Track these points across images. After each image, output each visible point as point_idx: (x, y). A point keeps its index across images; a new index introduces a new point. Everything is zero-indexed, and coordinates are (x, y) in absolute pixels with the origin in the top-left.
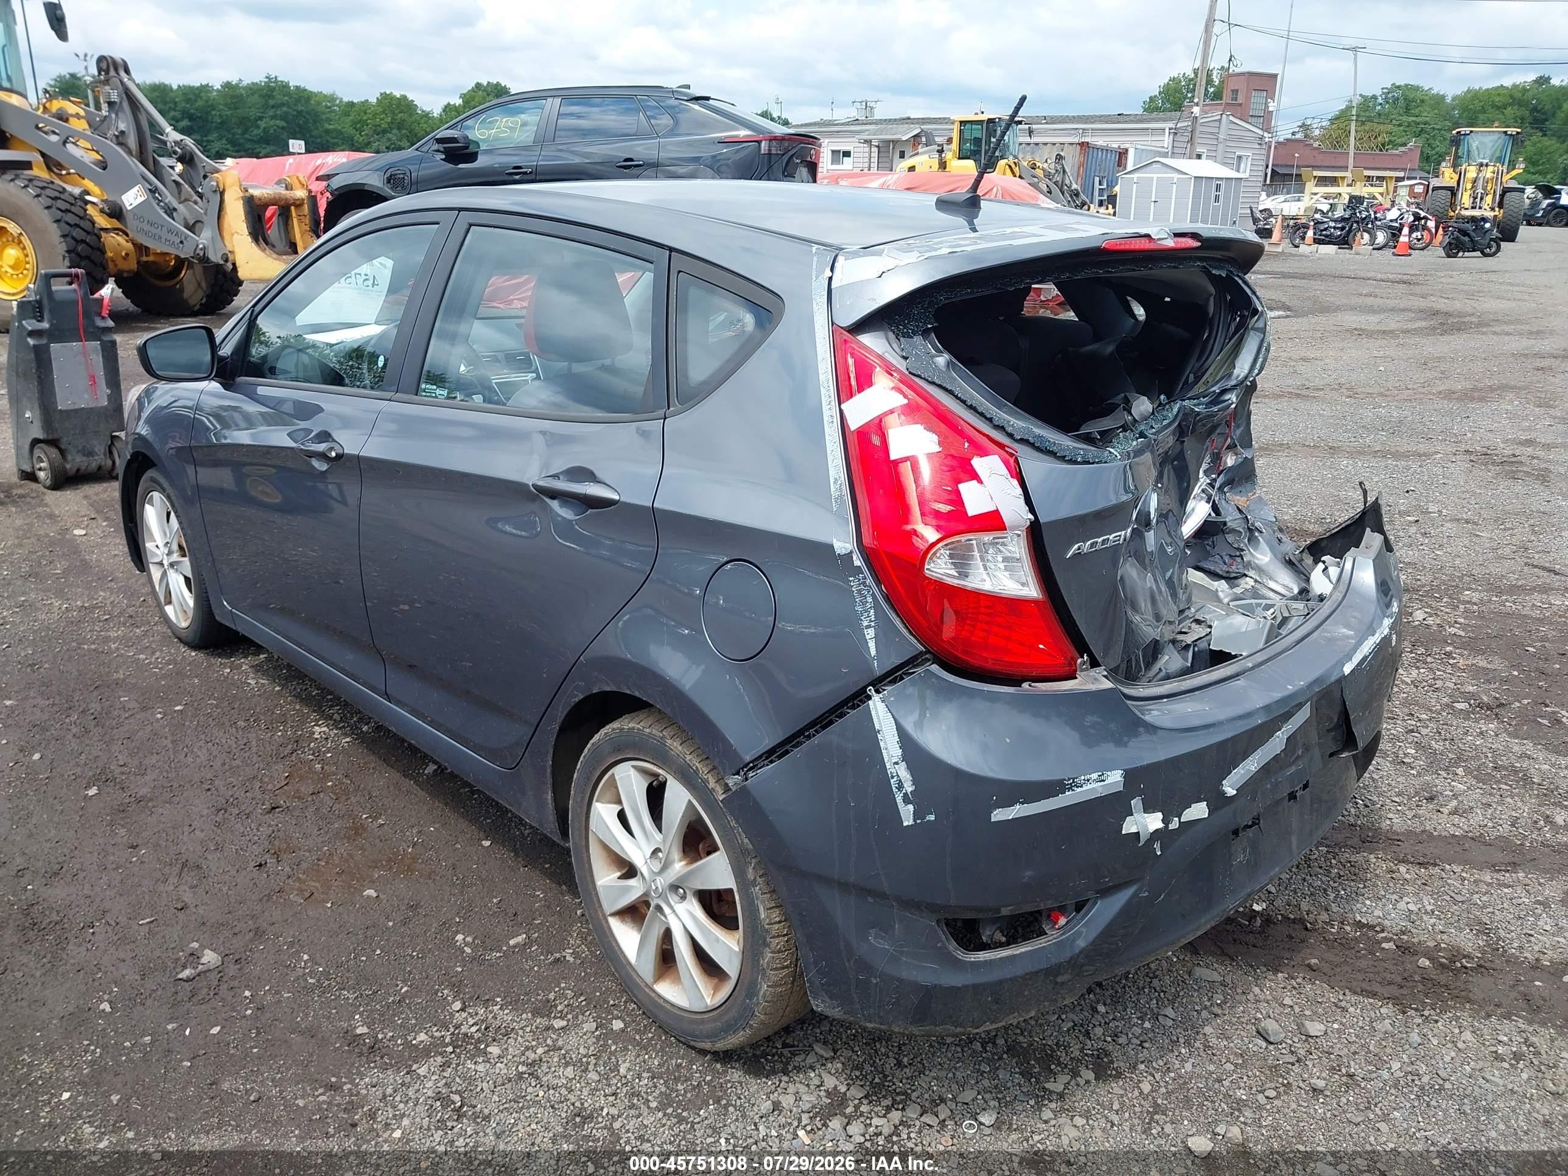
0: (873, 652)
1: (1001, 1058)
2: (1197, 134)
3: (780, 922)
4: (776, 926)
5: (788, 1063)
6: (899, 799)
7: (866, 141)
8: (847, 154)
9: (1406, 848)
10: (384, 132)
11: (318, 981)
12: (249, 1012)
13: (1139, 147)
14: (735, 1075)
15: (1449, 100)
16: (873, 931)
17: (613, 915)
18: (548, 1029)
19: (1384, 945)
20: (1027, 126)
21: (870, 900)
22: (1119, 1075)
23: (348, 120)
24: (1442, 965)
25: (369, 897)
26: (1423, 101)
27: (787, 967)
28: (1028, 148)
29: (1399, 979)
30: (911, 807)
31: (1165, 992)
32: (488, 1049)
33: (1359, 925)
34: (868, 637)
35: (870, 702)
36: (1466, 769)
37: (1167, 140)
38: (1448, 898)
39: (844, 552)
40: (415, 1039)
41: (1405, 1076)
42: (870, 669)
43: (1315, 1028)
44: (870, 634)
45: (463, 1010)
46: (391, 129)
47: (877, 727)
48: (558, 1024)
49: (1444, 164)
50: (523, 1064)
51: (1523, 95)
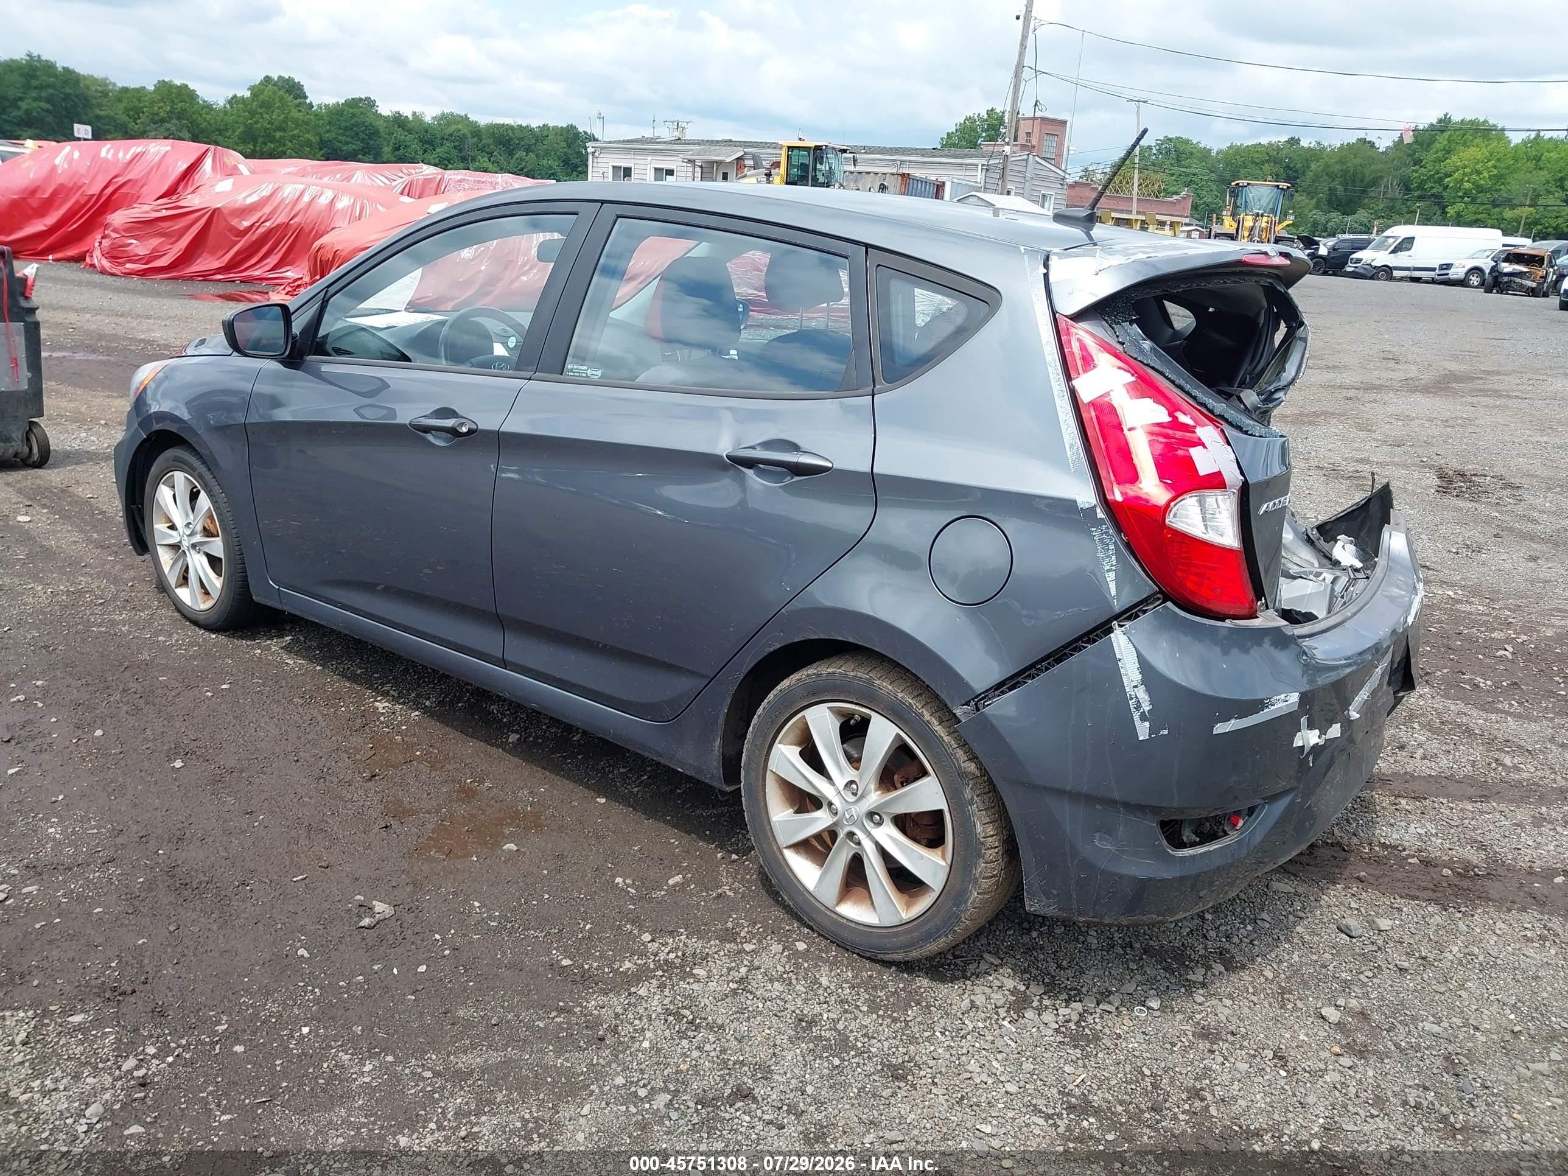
0: (1113, 592)
1: (1141, 959)
2: (1008, 172)
3: (992, 836)
4: (990, 839)
5: (965, 971)
6: (1136, 717)
7: (690, 161)
8: (670, 172)
9: (1396, 786)
10: (163, 121)
11: (500, 923)
12: (447, 952)
13: (955, 180)
14: (924, 982)
15: (1214, 154)
16: (1097, 835)
17: (788, 847)
18: (739, 952)
19: (1410, 860)
20: (851, 155)
21: (1099, 807)
22: (1243, 967)
23: (121, 106)
24: (1459, 874)
25: (510, 851)
26: (1191, 154)
27: (994, 876)
28: (852, 177)
29: (1431, 886)
30: (1147, 724)
31: (1253, 903)
32: (694, 971)
33: (1383, 846)
34: (1109, 579)
35: (1112, 635)
36: (1420, 724)
37: (979, 176)
38: (1445, 824)
39: (1087, 506)
40: (621, 967)
41: (1465, 956)
42: (1110, 606)
43: (1384, 924)
44: (1111, 577)
45: (653, 940)
46: (171, 118)
47: (1118, 656)
48: (748, 947)
49: (1224, 213)
50: (732, 981)
51: (1278, 153)
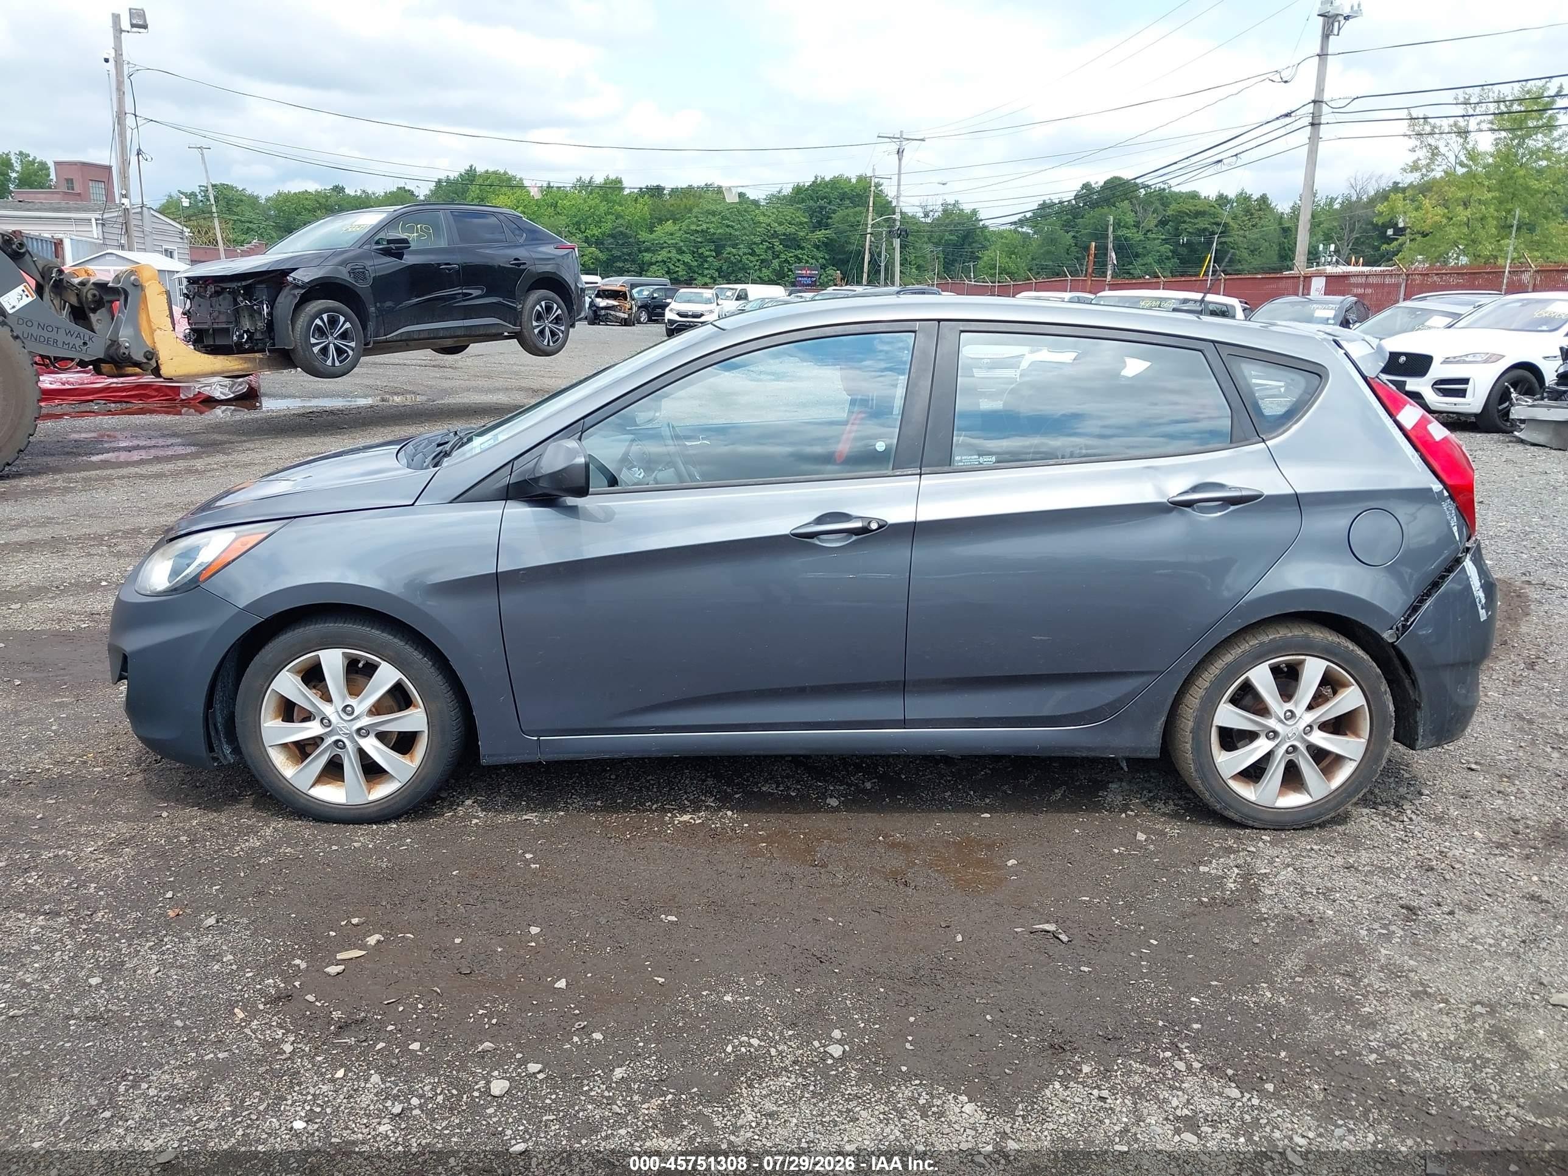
0: (1458, 538)
13: (72, 237)
17: (1231, 779)
35: (1464, 563)
37: (98, 231)
39: (1438, 490)
44: (1455, 529)
47: (1469, 574)
51: (327, 201)
